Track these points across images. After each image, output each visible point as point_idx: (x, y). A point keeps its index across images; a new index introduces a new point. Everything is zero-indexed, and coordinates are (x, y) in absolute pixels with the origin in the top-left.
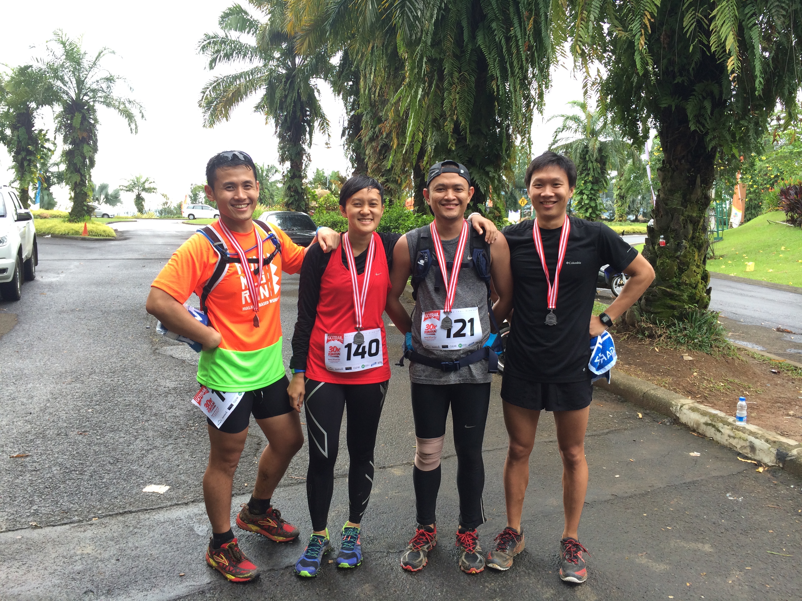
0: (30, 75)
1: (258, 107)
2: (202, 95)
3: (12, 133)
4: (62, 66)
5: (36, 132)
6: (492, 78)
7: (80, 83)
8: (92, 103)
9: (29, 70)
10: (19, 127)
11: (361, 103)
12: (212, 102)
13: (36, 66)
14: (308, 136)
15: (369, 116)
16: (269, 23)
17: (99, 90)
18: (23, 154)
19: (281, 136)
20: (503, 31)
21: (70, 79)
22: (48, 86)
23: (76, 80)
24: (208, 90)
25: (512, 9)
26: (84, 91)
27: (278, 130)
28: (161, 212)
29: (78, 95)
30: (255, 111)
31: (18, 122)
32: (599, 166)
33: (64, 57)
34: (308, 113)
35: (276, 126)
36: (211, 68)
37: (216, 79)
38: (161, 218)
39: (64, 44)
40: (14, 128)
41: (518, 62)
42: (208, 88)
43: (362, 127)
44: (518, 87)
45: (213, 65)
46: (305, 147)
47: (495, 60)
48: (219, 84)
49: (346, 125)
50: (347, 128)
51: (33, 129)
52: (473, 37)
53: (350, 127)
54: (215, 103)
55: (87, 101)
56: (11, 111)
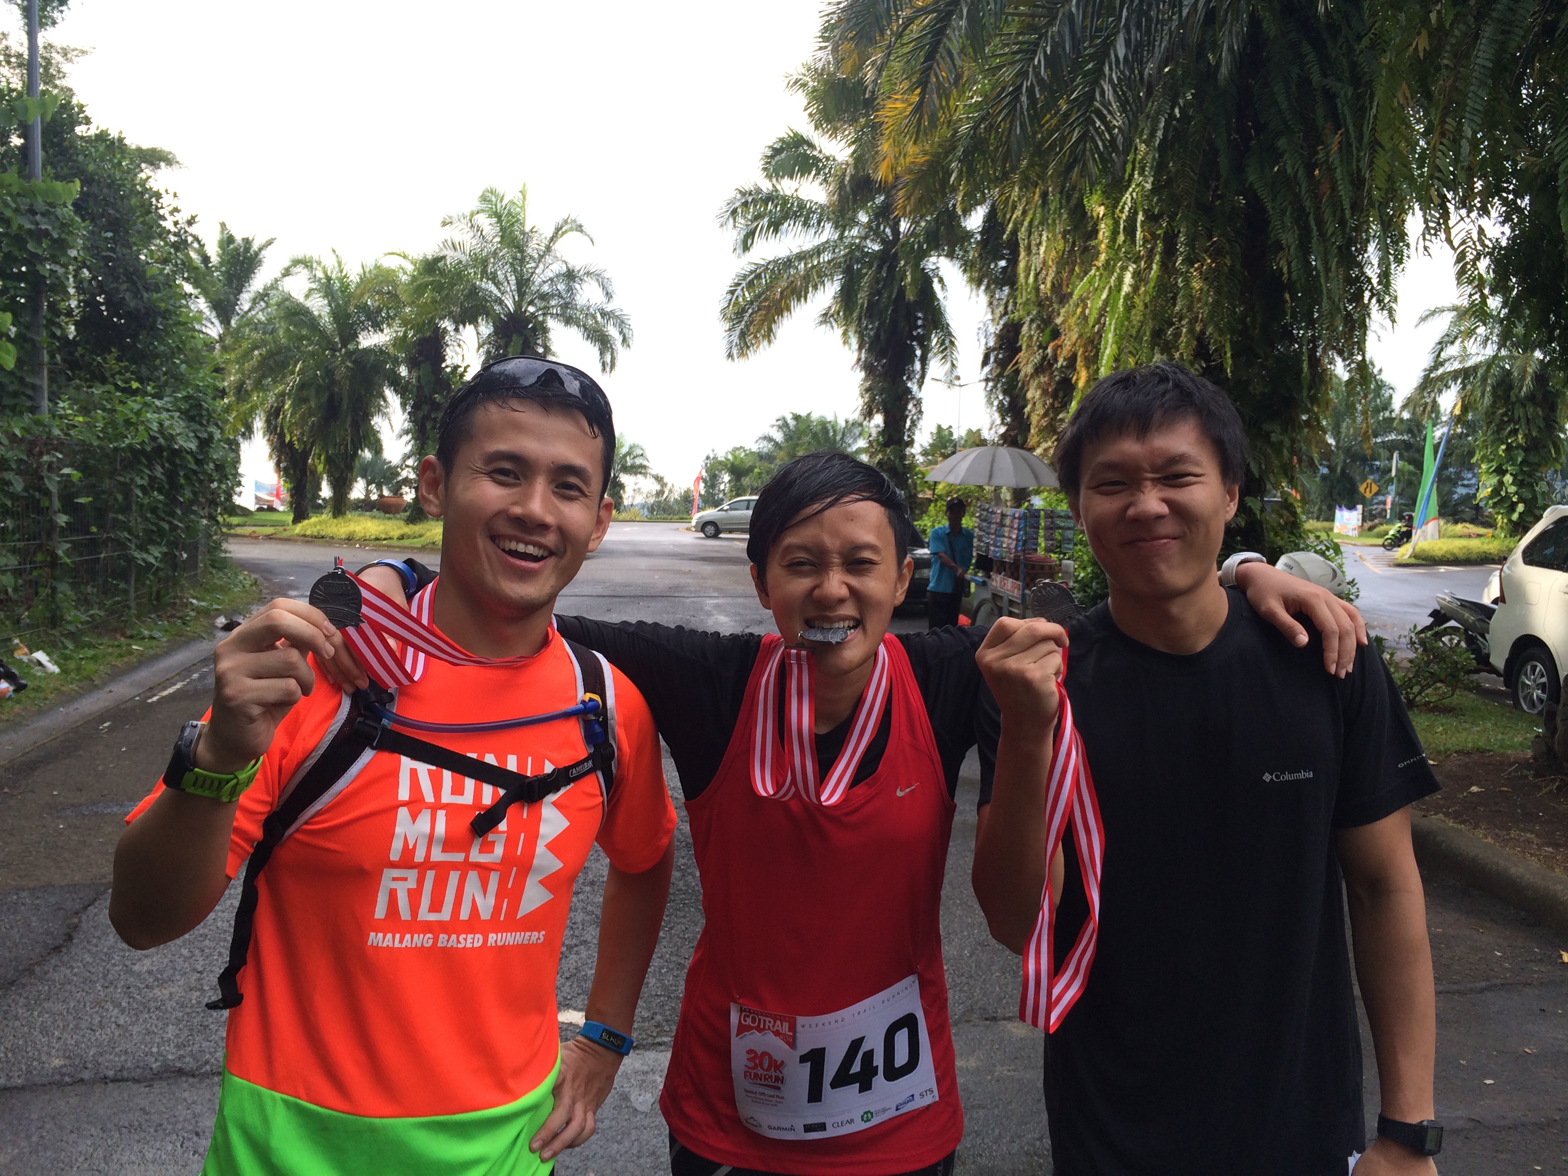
0: (442, 273)
1: (826, 317)
2: (729, 296)
3: (410, 372)
4: (495, 254)
5: (448, 370)
6: (1279, 247)
7: (523, 283)
8: (541, 318)
9: (441, 264)
10: (421, 362)
11: (1019, 301)
12: (744, 311)
13: (452, 256)
14: (918, 366)
15: (1034, 326)
16: (851, 161)
17: (553, 296)
18: (426, 408)
19: (868, 368)
20: (1301, 154)
21: (506, 277)
22: (470, 290)
23: (517, 279)
24: (740, 288)
25: (1320, 111)
26: (528, 298)
27: (863, 356)
28: (651, 509)
29: (518, 305)
30: (821, 323)
31: (420, 353)
32: (1540, 413)
33: (498, 239)
34: (920, 322)
35: (860, 349)
36: (746, 248)
37: (753, 267)
38: (650, 520)
39: (499, 216)
40: (412, 364)
41: (1334, 212)
42: (739, 284)
43: (1021, 346)
44: (1333, 264)
45: (750, 241)
46: (913, 386)
47: (1283, 213)
48: (758, 277)
49: (991, 344)
50: (994, 349)
51: (443, 365)
52: (1239, 169)
53: (998, 348)
54: (750, 311)
55: (533, 314)
56: (410, 334)
